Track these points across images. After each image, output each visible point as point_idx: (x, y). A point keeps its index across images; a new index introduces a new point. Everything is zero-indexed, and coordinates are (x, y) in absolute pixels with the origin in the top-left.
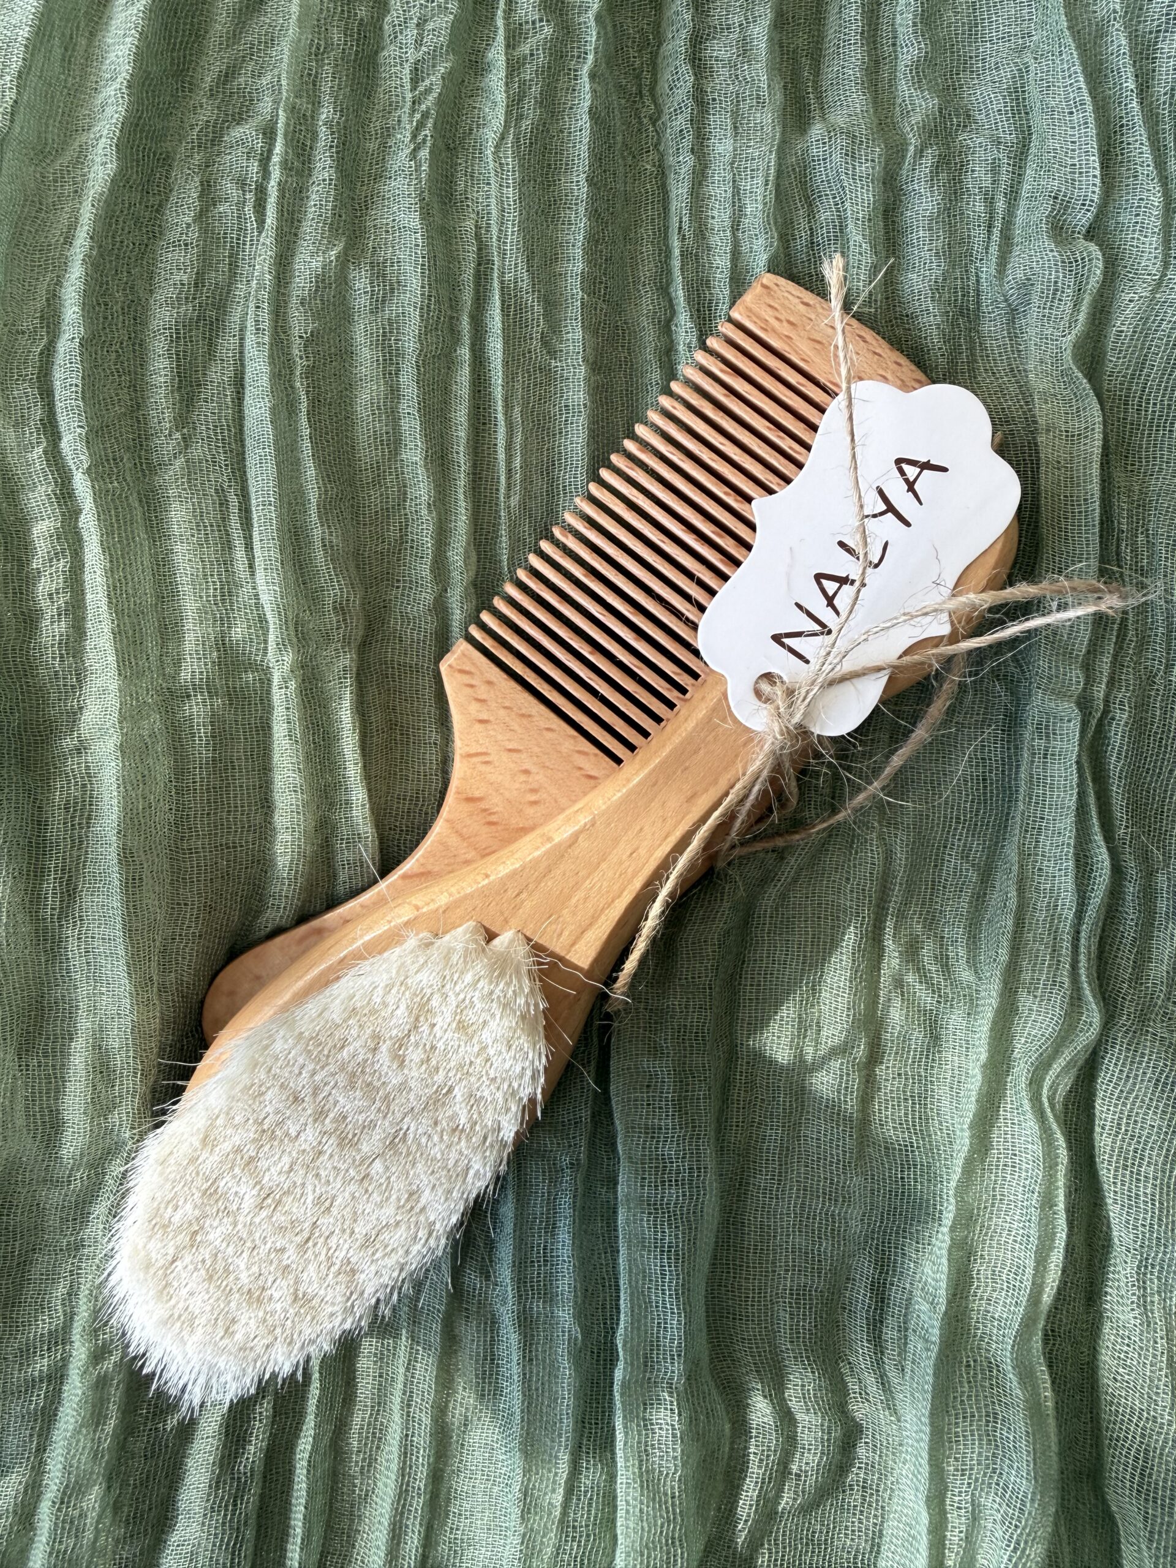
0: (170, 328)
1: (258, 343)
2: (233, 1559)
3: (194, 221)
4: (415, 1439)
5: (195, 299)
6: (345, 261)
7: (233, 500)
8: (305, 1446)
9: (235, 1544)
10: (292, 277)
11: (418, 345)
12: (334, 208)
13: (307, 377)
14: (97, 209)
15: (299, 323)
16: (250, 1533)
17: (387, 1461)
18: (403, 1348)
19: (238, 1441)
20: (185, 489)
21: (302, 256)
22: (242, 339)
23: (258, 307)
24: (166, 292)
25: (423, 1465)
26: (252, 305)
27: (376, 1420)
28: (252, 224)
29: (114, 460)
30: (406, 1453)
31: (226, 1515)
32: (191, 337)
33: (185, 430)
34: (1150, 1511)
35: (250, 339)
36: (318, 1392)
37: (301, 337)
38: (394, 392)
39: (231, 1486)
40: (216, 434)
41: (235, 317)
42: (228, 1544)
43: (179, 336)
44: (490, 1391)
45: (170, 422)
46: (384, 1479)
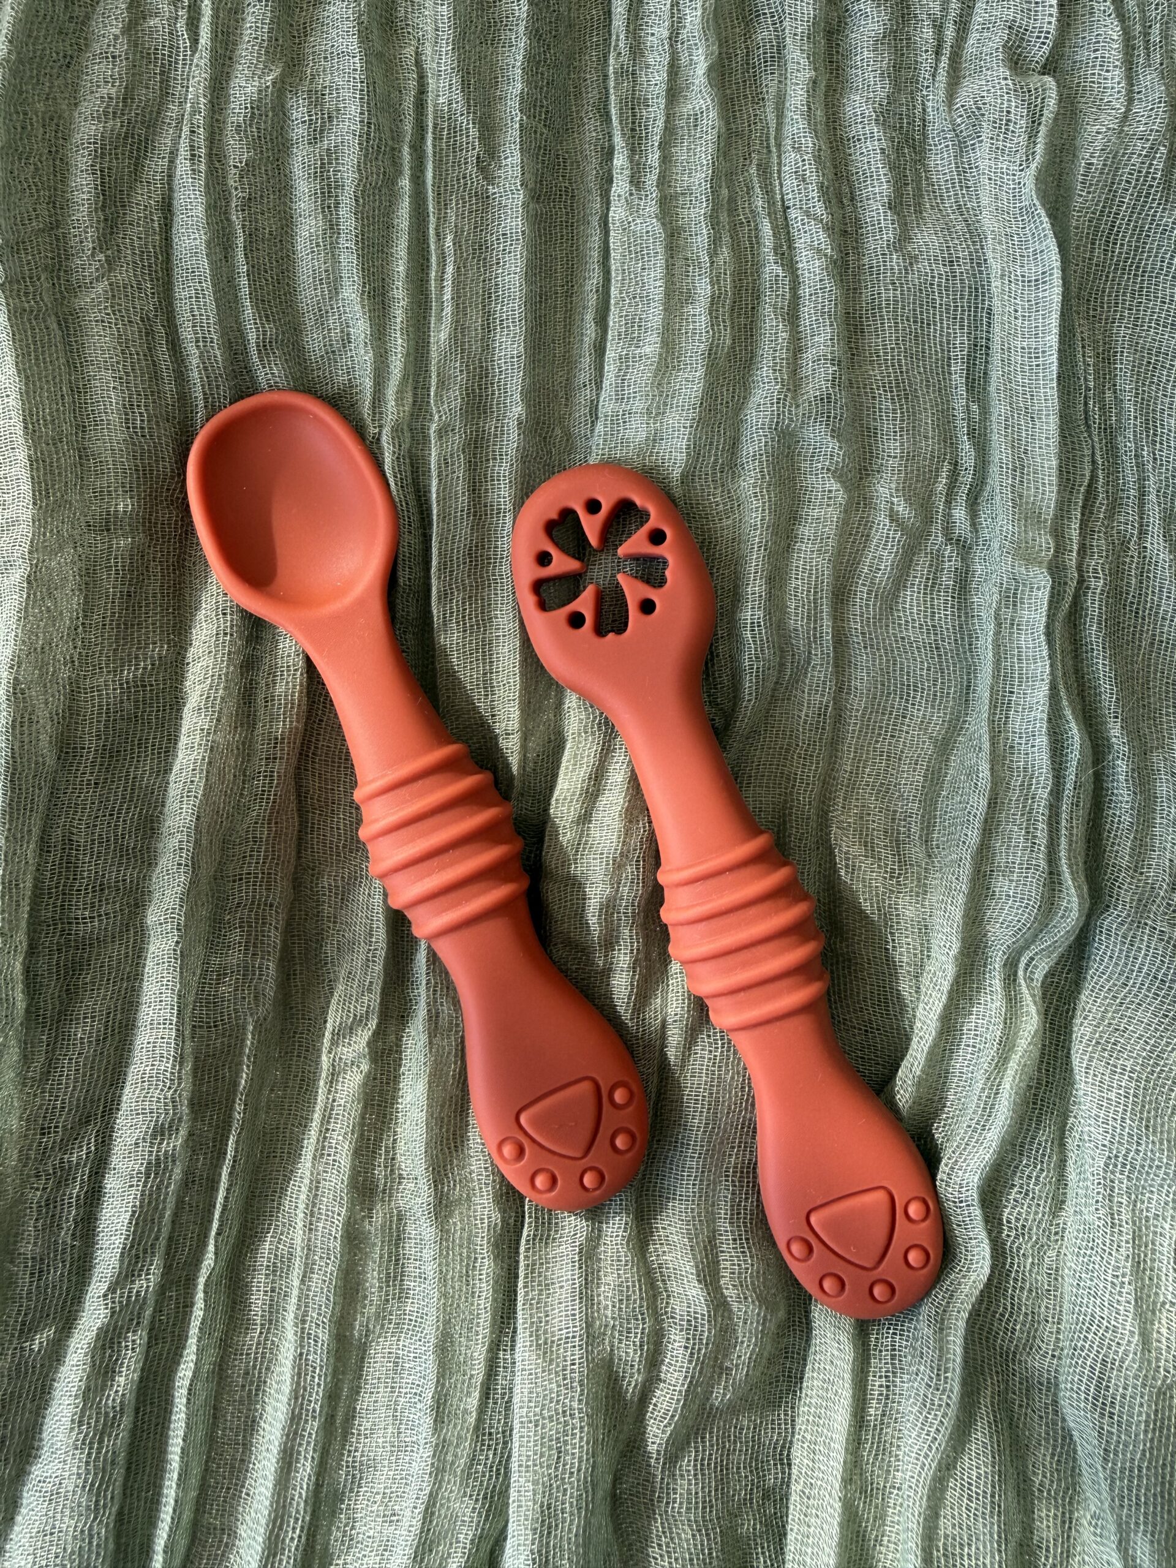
0: (95, 143)
1: (193, 170)
2: (97, 1501)
3: (123, 33)
4: (311, 1358)
5: (123, 114)
6: (283, 88)
7: (160, 329)
8: (185, 1372)
9: (100, 1485)
10: (227, 102)
11: (356, 175)
12: (270, 31)
13: (243, 210)
14: (17, 12)
15: (237, 151)
16: (118, 1474)
17: (278, 1383)
18: (298, 1259)
19: (107, 1372)
20: (108, 314)
21: (237, 80)
22: (172, 161)
23: (194, 132)
24: (90, 105)
25: (319, 1385)
26: (186, 129)
27: (266, 1339)
28: (184, 40)
29: (31, 278)
30: (299, 1374)
31: (89, 1454)
32: (116, 154)
33: (109, 252)
34: (1105, 1427)
35: (183, 166)
36: (201, 1313)
37: (235, 167)
38: (333, 227)
39: (97, 1421)
40: (142, 260)
41: (165, 141)
42: (92, 1485)
43: (103, 152)
44: (394, 1294)
45: (93, 242)
46: (274, 1403)
